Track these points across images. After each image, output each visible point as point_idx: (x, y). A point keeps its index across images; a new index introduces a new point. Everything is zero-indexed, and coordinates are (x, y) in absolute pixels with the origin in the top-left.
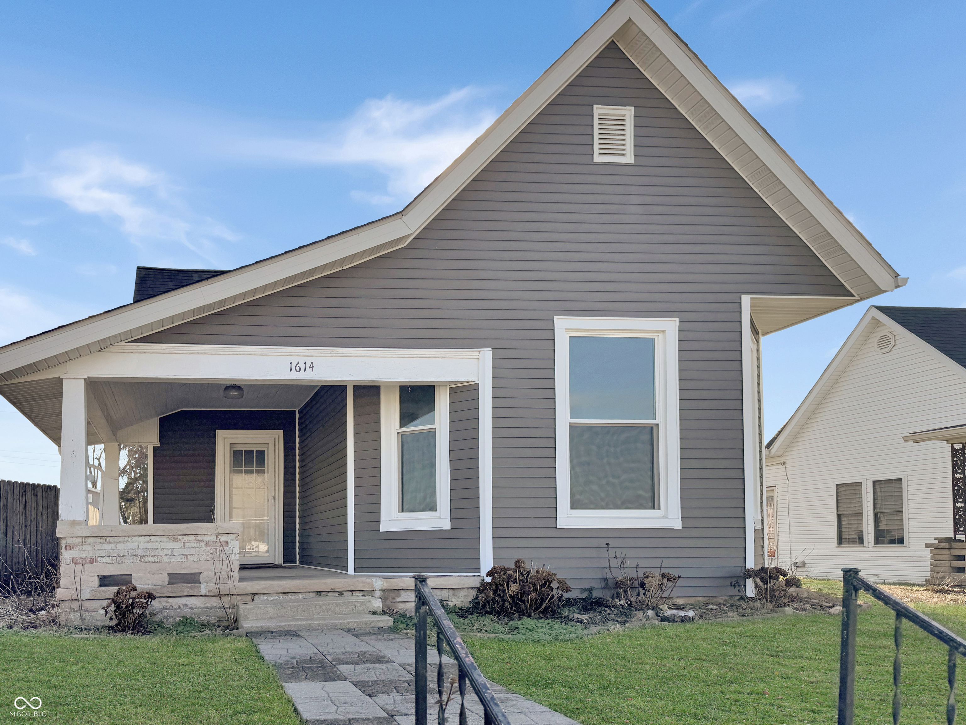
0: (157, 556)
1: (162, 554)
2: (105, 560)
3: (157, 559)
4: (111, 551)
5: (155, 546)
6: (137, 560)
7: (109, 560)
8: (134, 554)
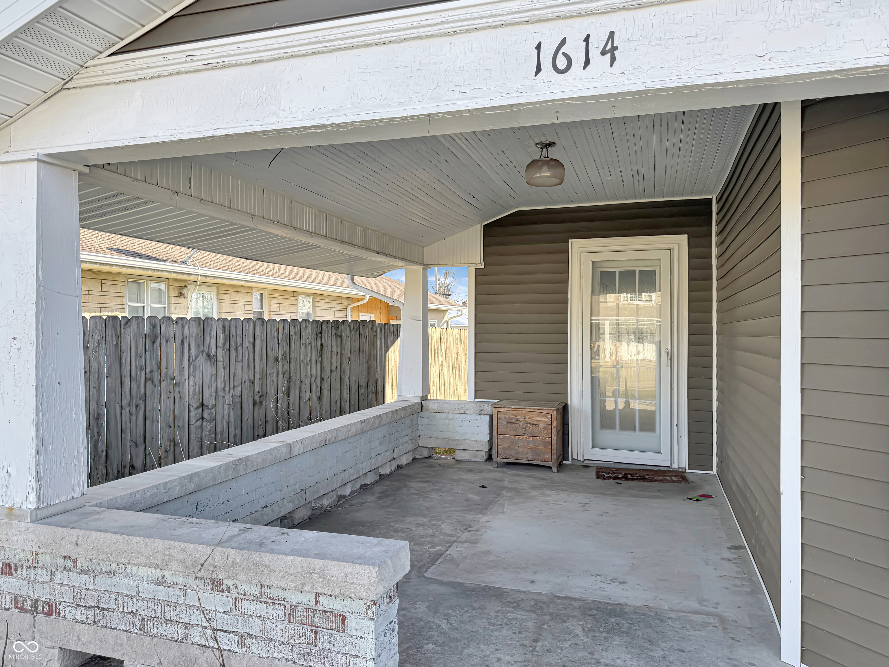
0: (178, 623)
1: (187, 621)
2: (73, 613)
3: (177, 632)
4: (85, 592)
5: (174, 595)
6: (134, 625)
7: (80, 614)
8: (130, 608)
